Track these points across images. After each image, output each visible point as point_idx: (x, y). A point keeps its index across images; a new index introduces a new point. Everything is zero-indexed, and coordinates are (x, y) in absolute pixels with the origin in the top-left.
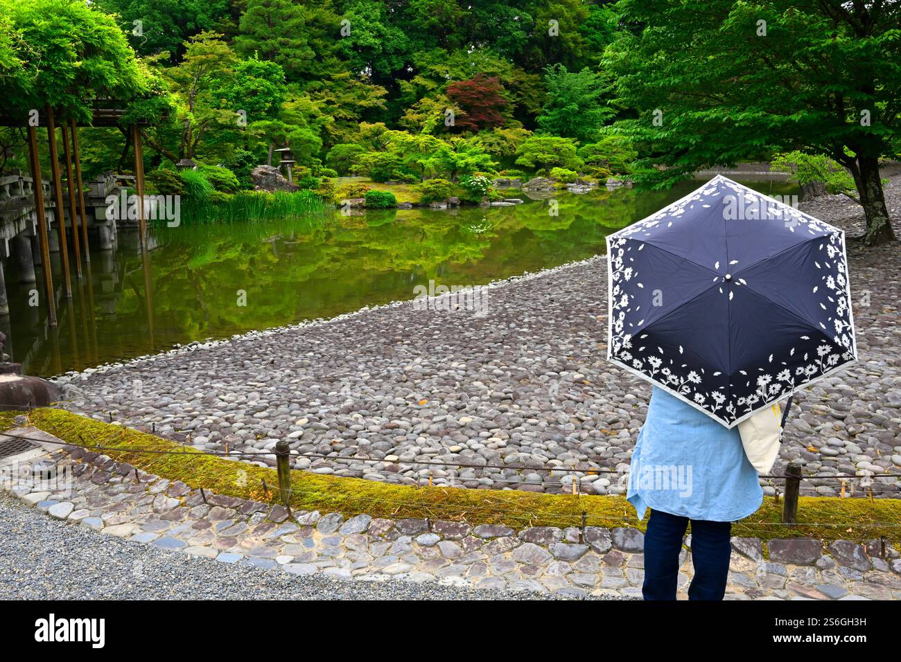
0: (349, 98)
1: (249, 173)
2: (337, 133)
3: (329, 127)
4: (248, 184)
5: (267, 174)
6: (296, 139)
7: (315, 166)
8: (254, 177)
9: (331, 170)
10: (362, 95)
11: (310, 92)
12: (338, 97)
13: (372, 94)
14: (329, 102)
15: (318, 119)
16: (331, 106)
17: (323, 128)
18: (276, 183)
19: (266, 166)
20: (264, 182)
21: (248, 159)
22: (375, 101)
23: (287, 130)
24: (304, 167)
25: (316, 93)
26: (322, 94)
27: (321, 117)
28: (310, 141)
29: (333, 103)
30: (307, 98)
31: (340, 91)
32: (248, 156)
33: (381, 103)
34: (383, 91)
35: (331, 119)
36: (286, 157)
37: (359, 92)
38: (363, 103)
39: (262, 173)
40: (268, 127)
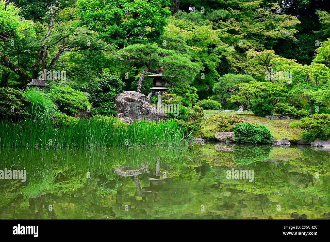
0: (256, 28)
1: (113, 99)
2: (238, 65)
3: (230, 58)
4: (110, 110)
5: (132, 101)
6: (169, 64)
7: (189, 94)
8: (118, 103)
9: (215, 102)
10: (271, 24)
11: (214, 21)
12: (245, 27)
13: (282, 24)
14: (232, 32)
15: (216, 49)
16: (234, 37)
17: (224, 59)
18: (142, 111)
19: (133, 92)
20: (128, 109)
21: (114, 83)
22: (284, 31)
23: (161, 54)
24: (174, 95)
25: (221, 22)
26: (228, 23)
27: (222, 46)
28: (184, 67)
29: (237, 33)
30: (209, 26)
31: (247, 21)
32: (114, 81)
33: (290, 33)
34: (295, 21)
35: (232, 49)
36: (158, 84)
37: (268, 22)
38: (271, 33)
39: (128, 100)
40: (141, 50)
